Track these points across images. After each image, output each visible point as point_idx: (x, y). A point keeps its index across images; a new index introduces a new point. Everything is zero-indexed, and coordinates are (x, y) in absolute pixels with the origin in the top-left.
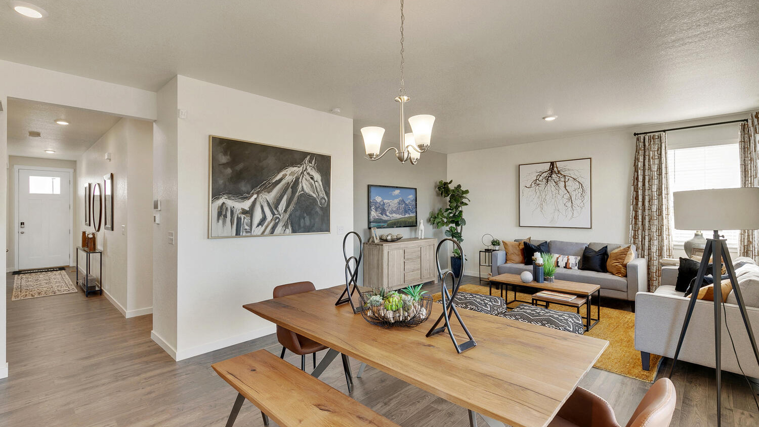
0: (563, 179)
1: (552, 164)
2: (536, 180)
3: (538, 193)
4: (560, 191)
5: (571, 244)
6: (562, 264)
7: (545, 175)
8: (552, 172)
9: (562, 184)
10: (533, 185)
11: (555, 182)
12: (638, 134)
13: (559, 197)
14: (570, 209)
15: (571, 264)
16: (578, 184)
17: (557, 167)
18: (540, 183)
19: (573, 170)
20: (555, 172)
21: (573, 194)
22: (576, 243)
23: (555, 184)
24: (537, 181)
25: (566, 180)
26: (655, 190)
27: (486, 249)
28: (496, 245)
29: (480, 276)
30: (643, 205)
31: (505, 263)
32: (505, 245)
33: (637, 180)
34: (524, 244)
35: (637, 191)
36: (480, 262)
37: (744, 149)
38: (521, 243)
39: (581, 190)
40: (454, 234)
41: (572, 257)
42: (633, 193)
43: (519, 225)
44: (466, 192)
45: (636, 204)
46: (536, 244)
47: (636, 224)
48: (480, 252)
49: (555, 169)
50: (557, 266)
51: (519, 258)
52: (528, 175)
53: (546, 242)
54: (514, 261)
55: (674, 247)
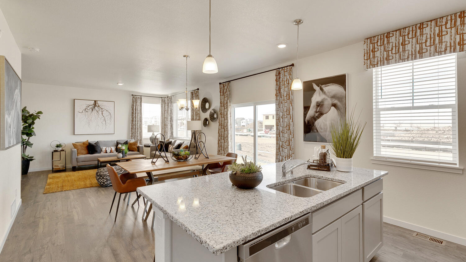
0: (101, 110)
1: (95, 101)
2: (86, 109)
3: (87, 116)
4: (99, 116)
5: (109, 141)
6: (108, 151)
7: (91, 107)
8: (95, 106)
9: (100, 113)
10: (84, 111)
12: (133, 95)
13: (99, 119)
14: (104, 125)
15: (113, 151)
16: (108, 113)
17: (98, 104)
18: (88, 111)
19: (106, 106)
20: (97, 106)
21: (106, 118)
22: (111, 141)
23: (96, 112)
25: (103, 111)
26: (139, 118)
27: (54, 151)
28: (59, 147)
29: (53, 168)
30: (135, 123)
31: (78, 156)
32: (75, 145)
33: (133, 113)
34: (88, 144)
35: (133, 118)
36: (52, 159)
37: (162, 106)
38: (84, 143)
39: (109, 116)
40: (25, 143)
41: (112, 147)
42: (131, 119)
43: (74, 134)
44: (40, 113)
45: (132, 123)
46: (93, 143)
47: (132, 131)
48: (53, 152)
49: (97, 104)
50: (106, 152)
51: (86, 152)
52: (80, 106)
53: (97, 142)
54: (82, 154)
55: (146, 139)
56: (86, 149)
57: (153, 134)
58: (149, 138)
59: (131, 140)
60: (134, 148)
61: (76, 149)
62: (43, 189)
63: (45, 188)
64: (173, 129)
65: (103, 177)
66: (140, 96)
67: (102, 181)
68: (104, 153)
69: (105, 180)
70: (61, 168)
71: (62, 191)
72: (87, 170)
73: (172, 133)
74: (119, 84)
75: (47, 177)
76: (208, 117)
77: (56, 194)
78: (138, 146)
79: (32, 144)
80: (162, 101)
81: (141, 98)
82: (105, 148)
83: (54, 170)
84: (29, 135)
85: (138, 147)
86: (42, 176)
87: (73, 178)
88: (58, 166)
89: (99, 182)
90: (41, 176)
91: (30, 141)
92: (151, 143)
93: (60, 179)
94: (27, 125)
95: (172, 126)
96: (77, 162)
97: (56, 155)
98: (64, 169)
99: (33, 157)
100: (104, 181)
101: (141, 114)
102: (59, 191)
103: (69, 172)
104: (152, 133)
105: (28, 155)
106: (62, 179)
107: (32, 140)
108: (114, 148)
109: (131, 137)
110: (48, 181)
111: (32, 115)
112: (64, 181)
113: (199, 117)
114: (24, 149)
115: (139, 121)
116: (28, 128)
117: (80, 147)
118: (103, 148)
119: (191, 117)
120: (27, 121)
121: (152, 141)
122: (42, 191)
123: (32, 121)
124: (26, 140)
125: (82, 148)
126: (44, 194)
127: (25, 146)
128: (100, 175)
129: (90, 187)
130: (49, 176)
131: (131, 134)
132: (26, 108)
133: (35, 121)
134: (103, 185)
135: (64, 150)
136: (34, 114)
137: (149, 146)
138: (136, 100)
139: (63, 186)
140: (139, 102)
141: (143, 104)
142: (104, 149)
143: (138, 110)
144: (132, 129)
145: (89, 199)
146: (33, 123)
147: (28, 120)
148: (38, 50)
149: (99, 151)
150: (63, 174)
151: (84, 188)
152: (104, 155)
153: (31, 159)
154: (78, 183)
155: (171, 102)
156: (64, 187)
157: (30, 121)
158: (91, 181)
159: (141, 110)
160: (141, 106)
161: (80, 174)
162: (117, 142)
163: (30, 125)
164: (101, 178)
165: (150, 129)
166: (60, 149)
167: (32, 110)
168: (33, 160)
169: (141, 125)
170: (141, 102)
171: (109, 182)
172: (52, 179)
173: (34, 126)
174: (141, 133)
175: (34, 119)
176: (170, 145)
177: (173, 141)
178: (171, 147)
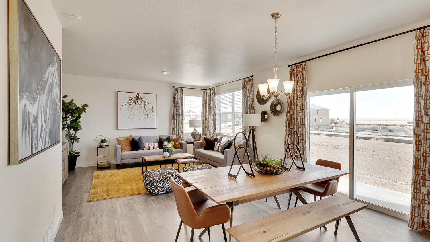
0: (143, 103)
1: (138, 94)
3: (130, 110)
4: (142, 109)
5: (152, 137)
6: (151, 147)
7: (134, 99)
8: (138, 99)
9: (143, 106)
10: (127, 105)
11: (139, 104)
12: (175, 87)
13: (142, 112)
14: (146, 119)
15: (156, 147)
16: (150, 106)
18: (131, 104)
19: (148, 99)
20: (139, 99)
21: (148, 111)
22: (154, 136)
23: (139, 105)
24: (129, 102)
25: (145, 104)
26: (180, 111)
27: (99, 146)
28: (104, 142)
29: (98, 165)
30: (177, 118)
31: (122, 152)
32: (119, 141)
33: (174, 107)
34: (132, 139)
35: (174, 112)
36: (98, 155)
37: (203, 99)
38: (127, 139)
39: (152, 109)
40: (72, 138)
41: (154, 143)
42: (172, 112)
43: (118, 129)
44: (86, 106)
45: (173, 117)
46: (136, 139)
47: (173, 126)
48: (98, 148)
49: (139, 97)
50: (149, 149)
51: (129, 148)
52: (123, 99)
53: (140, 137)
54: (126, 150)
55: (187, 134)
56: (129, 145)
57: (195, 129)
58: (191, 133)
59: (172, 135)
60: (177, 145)
61: (120, 145)
62: (88, 194)
63: (89, 192)
64: (216, 124)
65: (153, 184)
66: (181, 88)
67: (151, 188)
68: (147, 149)
69: (155, 187)
70: (105, 165)
71: (108, 199)
72: (131, 169)
73: (215, 128)
74: (163, 73)
75: (93, 176)
76: (268, 110)
77: (101, 204)
78: (180, 142)
79: (79, 139)
80: (204, 93)
81: (182, 90)
82: (148, 144)
83: (99, 167)
84: (76, 129)
85: (181, 144)
86: (88, 175)
87: (118, 178)
88: (103, 162)
89: (148, 188)
90: (86, 174)
91: (77, 135)
92: (193, 139)
93: (105, 180)
94: (74, 118)
95: (215, 121)
96: (122, 159)
97: (101, 150)
98: (109, 166)
99: (79, 152)
100: (154, 189)
101: (182, 107)
102: (104, 199)
103: (113, 170)
104: (193, 128)
105: (75, 151)
106: (107, 180)
107: (79, 134)
108: (157, 144)
109: (173, 132)
110: (93, 181)
111: (79, 108)
112: (109, 183)
113: (253, 110)
114: (72, 144)
115: (180, 115)
116: (75, 122)
117: (123, 143)
118: (145, 144)
119: (243, 110)
120: (74, 115)
121: (193, 137)
122: (86, 196)
123: (78, 114)
124: (73, 135)
125: (127, 144)
126: (88, 202)
127: (72, 140)
128: (149, 181)
129: (138, 194)
130: (94, 174)
131: (172, 129)
132: (73, 101)
133: (81, 115)
134: (152, 193)
135: (108, 146)
136: (80, 107)
137: (192, 143)
138: (177, 92)
139: (108, 191)
140: (181, 94)
141: (184, 97)
142: (147, 146)
143: (179, 103)
144: (173, 124)
145: (140, 216)
146: (79, 117)
147: (75, 113)
148: (80, 18)
149: (142, 147)
150: (107, 172)
151: (131, 195)
152: (147, 152)
153: (78, 154)
154: (124, 187)
155: (214, 94)
156: (110, 192)
157: (76, 115)
158: (137, 185)
159: (182, 103)
160: (182, 99)
161: (125, 173)
162: (159, 138)
163: (76, 119)
164: (151, 184)
165: (192, 123)
166: (105, 144)
167: (78, 103)
168: (79, 155)
169: (182, 119)
170: (182, 94)
171: (159, 190)
172: (98, 178)
173: (80, 120)
174: (182, 127)
175: (80, 113)
176: (216, 142)
177: (219, 137)
178: (218, 145)
